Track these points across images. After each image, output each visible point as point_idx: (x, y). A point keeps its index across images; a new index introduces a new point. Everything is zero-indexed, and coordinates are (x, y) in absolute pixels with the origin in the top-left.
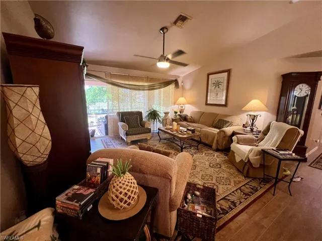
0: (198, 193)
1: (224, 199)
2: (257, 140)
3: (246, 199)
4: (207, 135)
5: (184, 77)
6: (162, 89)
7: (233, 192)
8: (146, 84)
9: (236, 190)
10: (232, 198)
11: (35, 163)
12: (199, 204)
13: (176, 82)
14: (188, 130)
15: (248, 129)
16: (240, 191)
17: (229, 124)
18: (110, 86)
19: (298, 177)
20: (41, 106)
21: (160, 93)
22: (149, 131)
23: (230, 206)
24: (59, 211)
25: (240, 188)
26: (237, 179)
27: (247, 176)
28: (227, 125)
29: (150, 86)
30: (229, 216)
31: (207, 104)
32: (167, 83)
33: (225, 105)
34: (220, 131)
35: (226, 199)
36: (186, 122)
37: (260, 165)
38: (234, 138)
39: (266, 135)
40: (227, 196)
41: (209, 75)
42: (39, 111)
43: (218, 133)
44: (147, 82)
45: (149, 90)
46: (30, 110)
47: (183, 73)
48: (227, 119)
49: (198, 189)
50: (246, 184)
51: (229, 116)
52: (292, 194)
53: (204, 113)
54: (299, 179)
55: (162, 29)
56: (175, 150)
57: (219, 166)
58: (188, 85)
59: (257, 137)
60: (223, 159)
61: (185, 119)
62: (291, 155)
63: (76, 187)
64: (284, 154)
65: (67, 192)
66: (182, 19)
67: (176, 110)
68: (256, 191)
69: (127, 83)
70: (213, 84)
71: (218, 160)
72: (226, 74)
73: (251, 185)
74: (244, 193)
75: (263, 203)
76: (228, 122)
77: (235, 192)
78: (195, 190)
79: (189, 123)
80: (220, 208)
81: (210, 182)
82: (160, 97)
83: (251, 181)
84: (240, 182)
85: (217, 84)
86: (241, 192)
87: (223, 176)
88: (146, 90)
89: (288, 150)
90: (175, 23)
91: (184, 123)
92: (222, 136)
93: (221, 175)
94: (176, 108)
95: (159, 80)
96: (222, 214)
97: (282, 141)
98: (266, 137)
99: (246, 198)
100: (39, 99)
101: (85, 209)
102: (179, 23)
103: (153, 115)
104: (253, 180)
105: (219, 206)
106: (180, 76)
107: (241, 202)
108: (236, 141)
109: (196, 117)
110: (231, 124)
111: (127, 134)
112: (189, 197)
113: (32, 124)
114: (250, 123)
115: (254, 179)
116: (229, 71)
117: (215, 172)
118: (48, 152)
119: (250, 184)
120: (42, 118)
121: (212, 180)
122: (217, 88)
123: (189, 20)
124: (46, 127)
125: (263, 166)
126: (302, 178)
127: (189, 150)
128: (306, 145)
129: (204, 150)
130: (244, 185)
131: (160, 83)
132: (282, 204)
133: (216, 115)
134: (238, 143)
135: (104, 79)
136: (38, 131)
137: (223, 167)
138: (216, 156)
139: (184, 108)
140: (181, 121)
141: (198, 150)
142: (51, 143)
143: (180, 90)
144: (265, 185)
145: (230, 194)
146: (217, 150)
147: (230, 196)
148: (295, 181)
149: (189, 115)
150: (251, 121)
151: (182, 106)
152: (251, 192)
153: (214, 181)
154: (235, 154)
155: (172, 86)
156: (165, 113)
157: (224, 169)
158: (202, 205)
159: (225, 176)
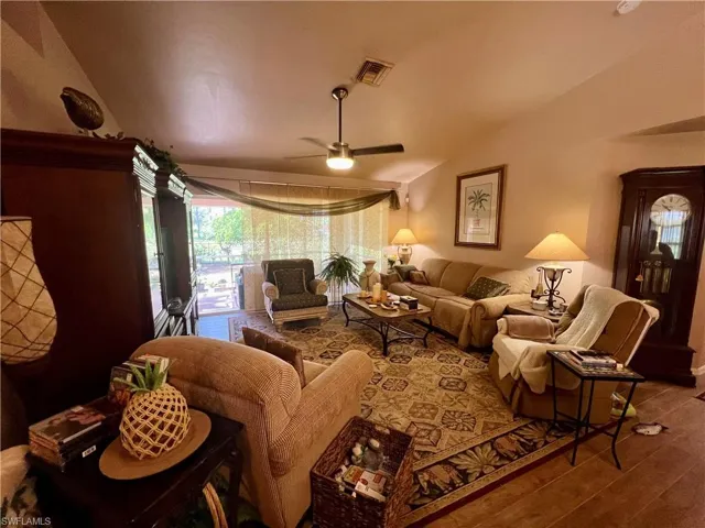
0: (376, 444)
1: (445, 462)
2: (556, 329)
3: (497, 467)
4: (448, 313)
5: (409, 185)
6: (361, 212)
7: (473, 449)
8: (325, 202)
9: (482, 445)
10: (464, 463)
11: (20, 359)
12: (375, 468)
13: (392, 197)
14: (402, 300)
15: (543, 301)
16: (489, 448)
17: (501, 288)
18: (249, 208)
19: (656, 424)
20: (35, 255)
21: (356, 221)
22: (324, 301)
23: (452, 480)
24: (34, 452)
25: (492, 442)
26: (495, 419)
27: (519, 414)
28: (496, 291)
29: (332, 207)
30: (442, 503)
31: (457, 244)
32: (372, 199)
33: (496, 246)
34: (476, 306)
35: (451, 464)
36: (408, 284)
37: (547, 387)
38: (501, 322)
39: (575, 317)
40: (456, 456)
41: (459, 179)
42: (31, 264)
43: (471, 310)
44: (325, 198)
45: (331, 214)
46: (10, 263)
47: (407, 176)
48: (498, 278)
49: (379, 436)
50: (513, 432)
51: (503, 270)
52: (622, 466)
53: (450, 262)
54: (654, 430)
55: (336, 91)
56: (374, 346)
57: (461, 386)
58: (419, 202)
59: (557, 321)
60: (478, 371)
61: (408, 276)
62: (614, 367)
63: (79, 409)
64: (594, 365)
65: (52, 418)
66: (373, 68)
67: (391, 257)
68: (530, 451)
69: (284, 200)
70: (470, 198)
71: (465, 370)
72: (495, 177)
73: (522, 436)
74: (498, 454)
75: (537, 481)
76: (500, 284)
77: (478, 449)
78: (372, 437)
79: (413, 286)
80: (428, 482)
81: (427, 421)
82: (356, 229)
83: (525, 426)
84: (497, 426)
85: (479, 199)
86: (493, 448)
87: (462, 409)
88: (326, 214)
89: (608, 355)
90: (360, 77)
91: (405, 286)
92: (478, 317)
93: (459, 407)
94: (394, 253)
95: (354, 192)
96: (428, 496)
97: (604, 331)
98: (574, 321)
99: (498, 464)
100: (33, 242)
101: (75, 452)
102: (368, 77)
103: (340, 268)
104: (533, 423)
105: (427, 478)
106: (403, 182)
107: (482, 474)
108: (504, 331)
109: (433, 273)
110: (505, 290)
111: (275, 308)
112: (358, 450)
113: (12, 287)
114: (545, 288)
115: (536, 421)
116: (501, 170)
117: (447, 399)
118: (50, 340)
119: (521, 433)
120: (37, 276)
121: (433, 416)
122: (477, 207)
123: (388, 70)
124: (46, 293)
125: (551, 391)
126: (664, 428)
127: (404, 346)
128: (690, 344)
129: (440, 346)
130: (507, 434)
131: (356, 200)
132: (587, 487)
133: (477, 268)
134: (508, 334)
135: (237, 195)
136: (25, 300)
137: (471, 390)
138: (463, 361)
139: (409, 251)
140: (399, 281)
141: (426, 346)
142: (55, 322)
143: (401, 212)
144: (558, 437)
145: (464, 453)
146: (470, 349)
147: (462, 457)
148: (642, 434)
149: (419, 268)
150: (550, 283)
151: (405, 247)
152: (517, 453)
153: (437, 421)
154: (500, 360)
155: (384, 206)
156: (366, 264)
157: (471, 392)
158: (381, 471)
159: (468, 409)
